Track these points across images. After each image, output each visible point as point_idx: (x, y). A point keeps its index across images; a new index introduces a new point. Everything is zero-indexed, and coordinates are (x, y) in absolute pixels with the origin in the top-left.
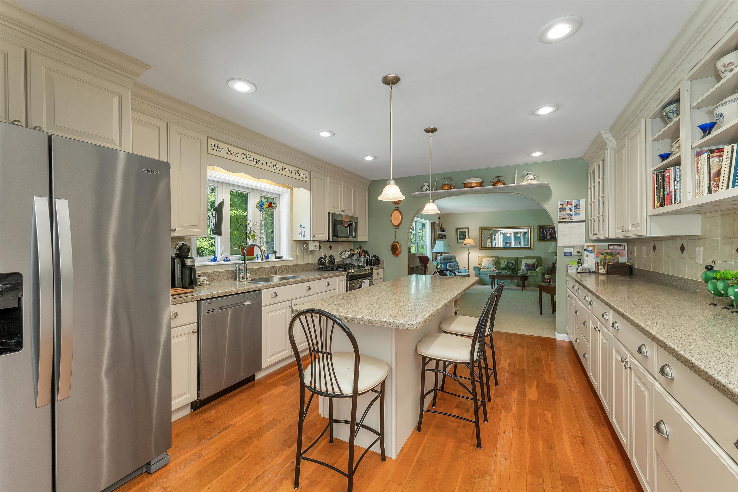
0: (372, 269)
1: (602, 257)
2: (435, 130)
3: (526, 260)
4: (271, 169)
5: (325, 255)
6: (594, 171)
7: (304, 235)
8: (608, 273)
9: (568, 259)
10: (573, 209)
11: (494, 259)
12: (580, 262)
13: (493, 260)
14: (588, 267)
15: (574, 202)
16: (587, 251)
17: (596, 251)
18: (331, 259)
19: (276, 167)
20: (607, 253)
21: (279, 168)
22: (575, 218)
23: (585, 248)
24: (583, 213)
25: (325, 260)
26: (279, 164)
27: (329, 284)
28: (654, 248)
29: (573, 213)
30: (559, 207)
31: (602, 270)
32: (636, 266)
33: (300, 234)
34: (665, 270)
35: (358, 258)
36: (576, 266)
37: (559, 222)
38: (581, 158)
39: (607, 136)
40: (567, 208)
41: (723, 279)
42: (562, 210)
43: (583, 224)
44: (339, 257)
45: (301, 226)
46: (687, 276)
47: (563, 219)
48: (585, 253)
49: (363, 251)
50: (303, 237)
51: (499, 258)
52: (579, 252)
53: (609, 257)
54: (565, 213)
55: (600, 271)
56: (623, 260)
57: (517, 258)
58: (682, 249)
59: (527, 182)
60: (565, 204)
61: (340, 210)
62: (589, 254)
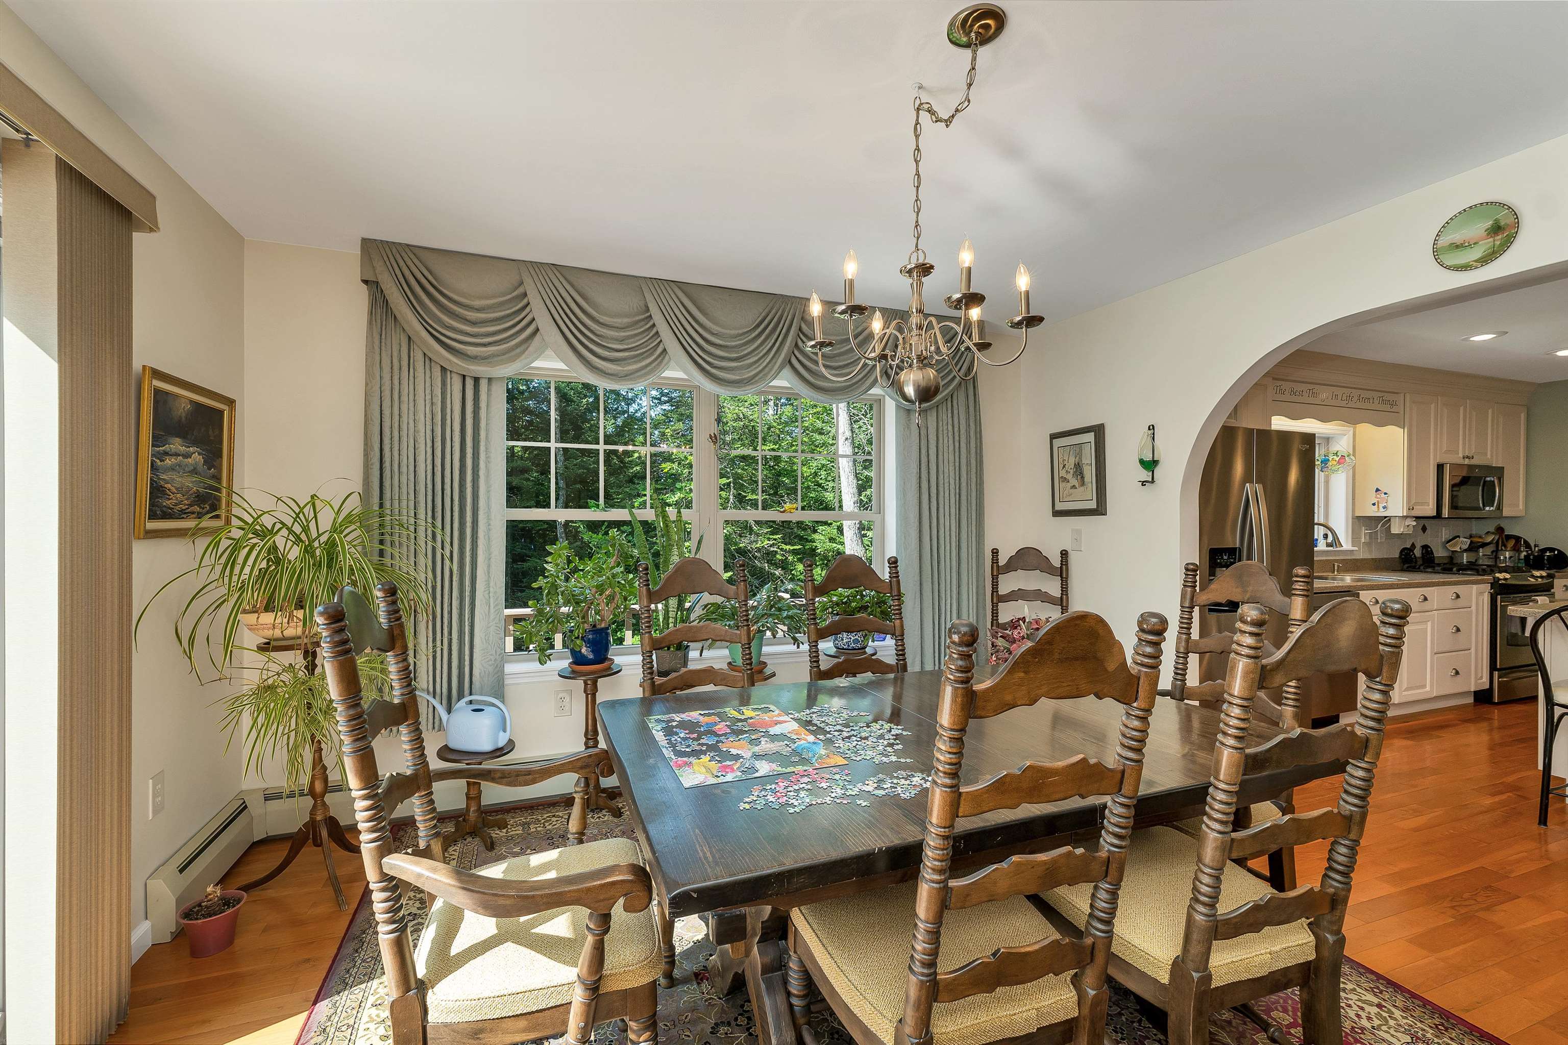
0: (1550, 576)
4: (1344, 403)
5: (1413, 545)
7: (1384, 507)
18: (1427, 551)
19: (1350, 398)
21: (1355, 399)
25: (1414, 554)
26: (1355, 393)
27: (1458, 596)
33: (1374, 504)
35: (1494, 554)
44: (1440, 549)
45: (1377, 490)
49: (1509, 537)
50: (1381, 509)
61: (1461, 455)
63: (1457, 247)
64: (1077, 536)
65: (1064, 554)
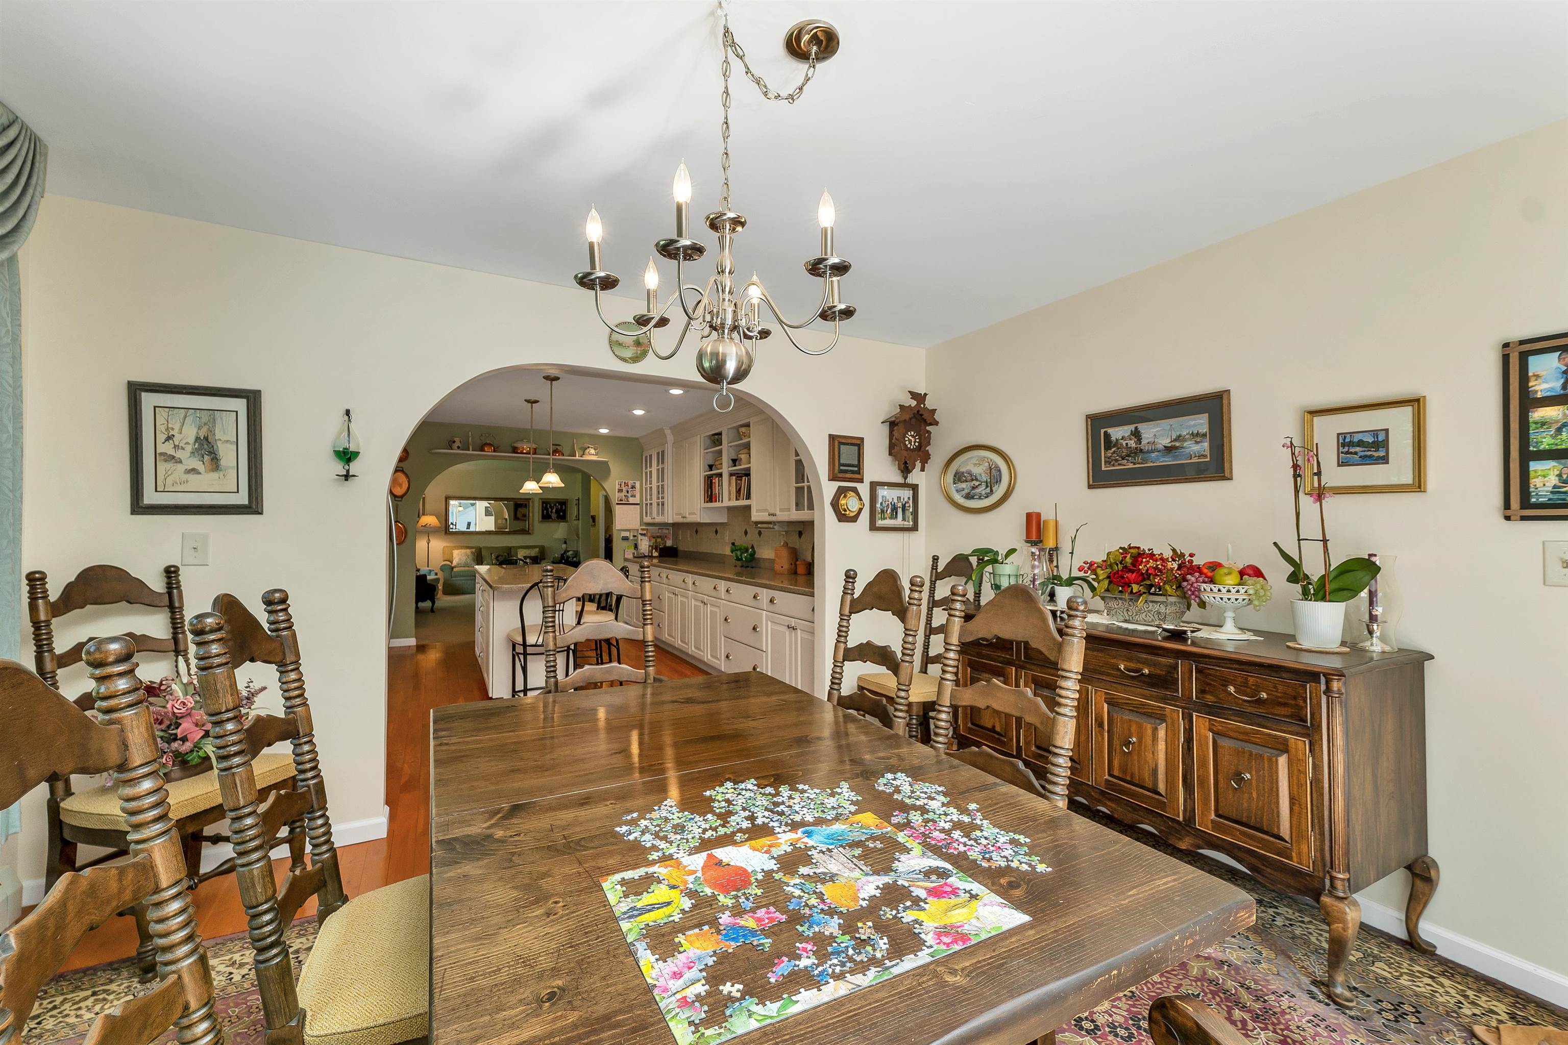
1: (653, 540)
2: (536, 402)
3: (525, 550)
6: (651, 456)
8: (660, 556)
9: (625, 543)
10: (630, 490)
11: (474, 550)
12: (636, 546)
13: (472, 552)
14: (642, 551)
15: (631, 483)
16: (642, 534)
17: (649, 534)
20: (658, 537)
22: (631, 500)
23: (640, 532)
24: (638, 496)
28: (697, 532)
29: (629, 495)
30: (617, 487)
31: (655, 554)
32: (681, 548)
34: (704, 548)
36: (633, 551)
37: (617, 504)
38: (637, 439)
39: (668, 432)
40: (624, 489)
41: (740, 549)
42: (620, 491)
43: (638, 506)
46: (720, 552)
47: (621, 500)
48: (640, 537)
51: (480, 549)
52: (634, 536)
53: (659, 540)
54: (623, 494)
55: (654, 555)
56: (669, 543)
57: (510, 548)
58: (716, 532)
59: (587, 457)
60: (623, 484)
62: (643, 537)
63: (620, 344)
64: (198, 546)
65: (171, 573)
